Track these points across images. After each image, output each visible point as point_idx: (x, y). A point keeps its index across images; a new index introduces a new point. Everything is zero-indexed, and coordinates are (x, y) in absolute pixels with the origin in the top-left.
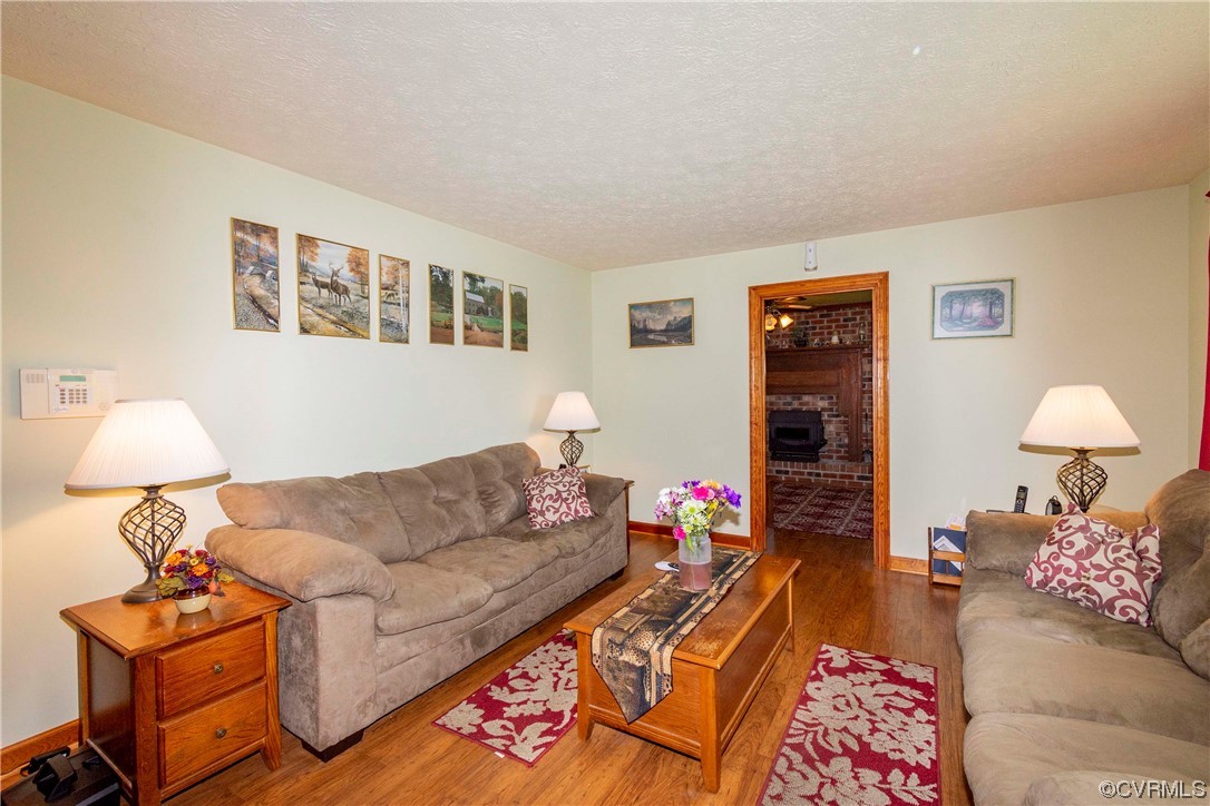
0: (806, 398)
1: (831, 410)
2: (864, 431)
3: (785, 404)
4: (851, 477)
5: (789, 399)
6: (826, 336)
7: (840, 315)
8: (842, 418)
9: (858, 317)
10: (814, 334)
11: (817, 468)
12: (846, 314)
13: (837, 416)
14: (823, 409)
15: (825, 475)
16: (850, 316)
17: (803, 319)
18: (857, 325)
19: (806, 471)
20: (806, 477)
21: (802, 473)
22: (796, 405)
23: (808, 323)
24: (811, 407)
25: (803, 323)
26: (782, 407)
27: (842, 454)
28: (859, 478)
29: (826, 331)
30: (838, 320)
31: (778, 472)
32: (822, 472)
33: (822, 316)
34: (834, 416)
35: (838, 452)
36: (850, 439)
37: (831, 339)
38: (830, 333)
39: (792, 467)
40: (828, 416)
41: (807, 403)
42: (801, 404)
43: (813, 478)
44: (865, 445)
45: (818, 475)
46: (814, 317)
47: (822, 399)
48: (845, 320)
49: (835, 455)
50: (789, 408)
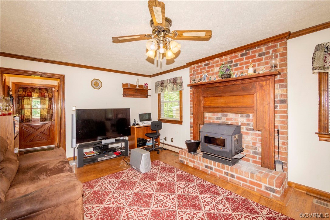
0: (230, 115)
1: (248, 125)
2: (276, 144)
3: (218, 118)
4: (260, 186)
5: (219, 115)
6: (245, 69)
7: (255, 52)
8: (257, 132)
9: (271, 51)
10: (236, 70)
11: (232, 171)
12: (260, 50)
13: (254, 130)
14: (243, 124)
15: (238, 178)
16: (264, 51)
17: (229, 60)
18: (271, 58)
19: (224, 171)
20: (224, 175)
21: (221, 172)
22: (224, 120)
23: (232, 62)
24: (234, 122)
25: (229, 62)
26: (216, 121)
27: (257, 160)
28: (267, 188)
29: (245, 66)
30: (254, 56)
31: (206, 167)
32: (236, 175)
33: (242, 55)
34: (250, 129)
35: (253, 157)
36: (263, 149)
37: (247, 71)
38: (247, 67)
39: (215, 165)
40: (246, 129)
41: (231, 119)
42: (227, 119)
43: (229, 178)
44: (277, 156)
45: (233, 176)
46: (236, 57)
47: (242, 116)
48: (260, 55)
49: (251, 159)
50: (220, 122)
